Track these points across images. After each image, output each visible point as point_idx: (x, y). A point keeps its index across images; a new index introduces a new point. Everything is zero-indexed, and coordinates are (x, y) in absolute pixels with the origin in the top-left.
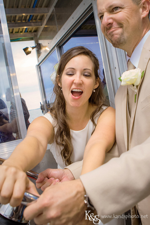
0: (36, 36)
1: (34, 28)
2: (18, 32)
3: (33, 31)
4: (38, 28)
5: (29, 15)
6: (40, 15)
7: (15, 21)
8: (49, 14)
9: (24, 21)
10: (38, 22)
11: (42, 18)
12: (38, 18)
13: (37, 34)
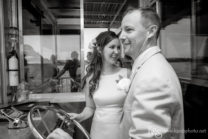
0: (109, 26)
1: (108, 22)
2: (99, 23)
3: (107, 23)
4: (110, 22)
5: (105, 15)
6: (111, 15)
7: (97, 17)
8: (117, 15)
9: (102, 18)
10: (111, 19)
11: (113, 17)
12: (111, 16)
13: (110, 25)
